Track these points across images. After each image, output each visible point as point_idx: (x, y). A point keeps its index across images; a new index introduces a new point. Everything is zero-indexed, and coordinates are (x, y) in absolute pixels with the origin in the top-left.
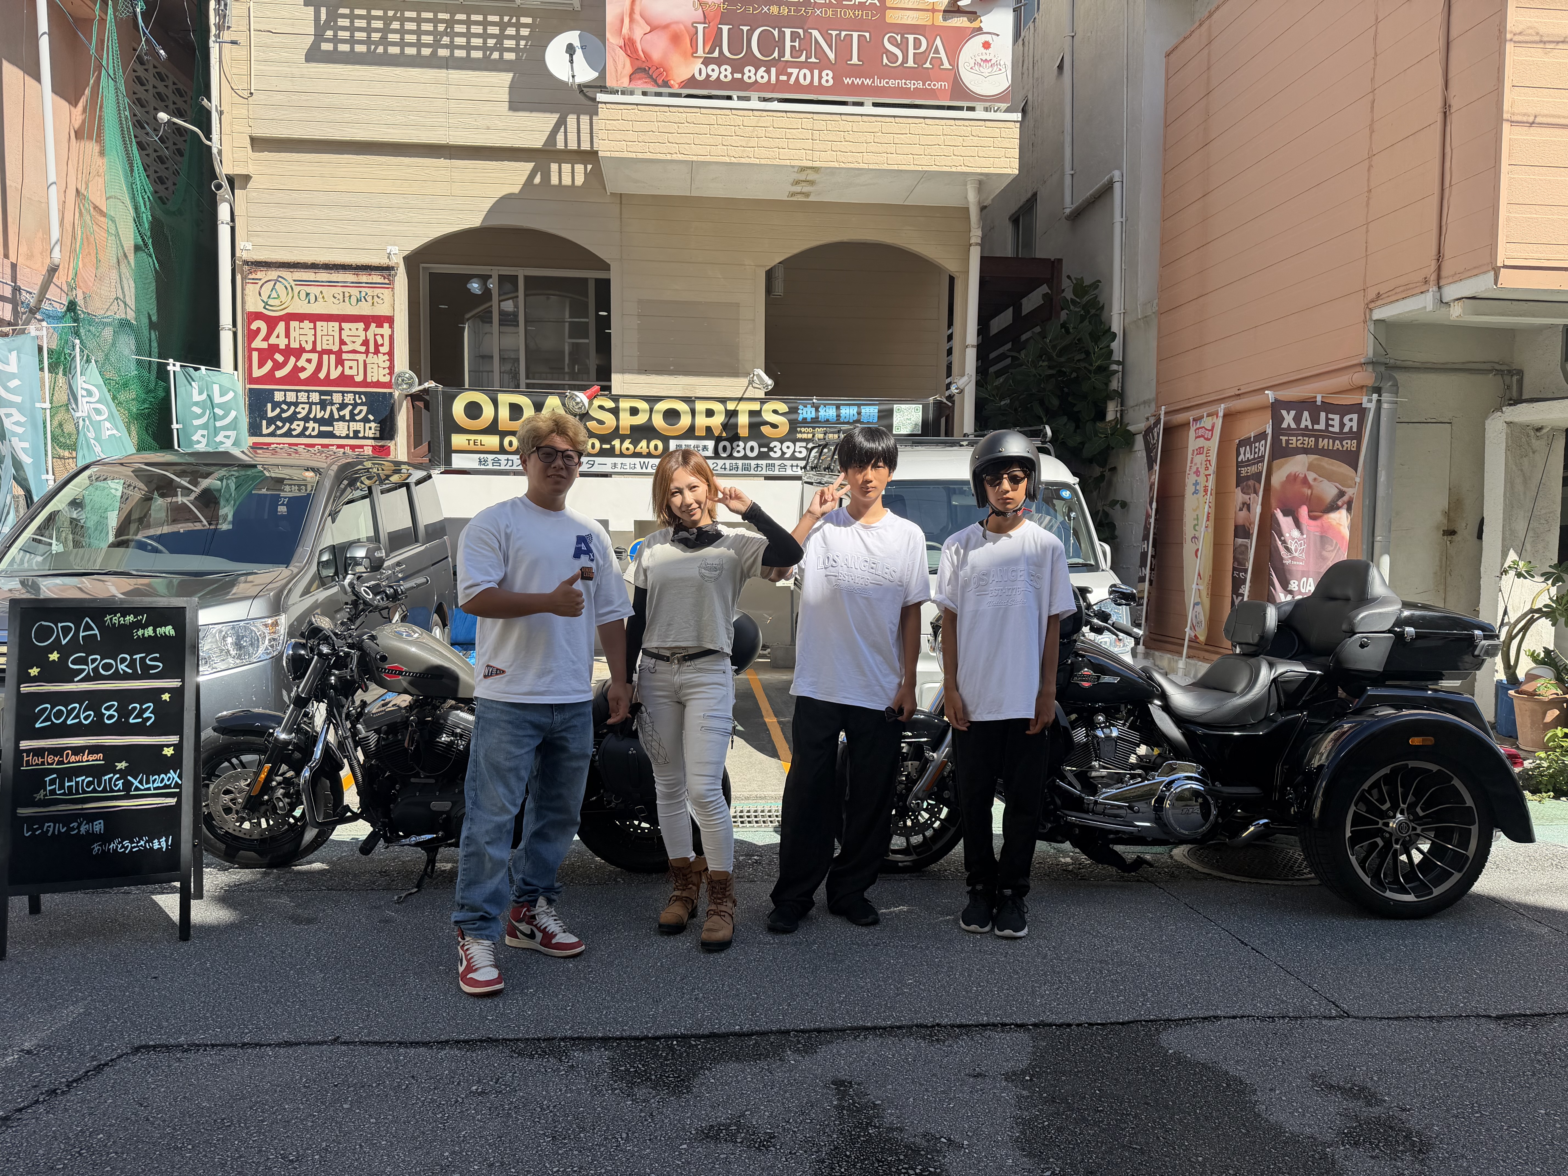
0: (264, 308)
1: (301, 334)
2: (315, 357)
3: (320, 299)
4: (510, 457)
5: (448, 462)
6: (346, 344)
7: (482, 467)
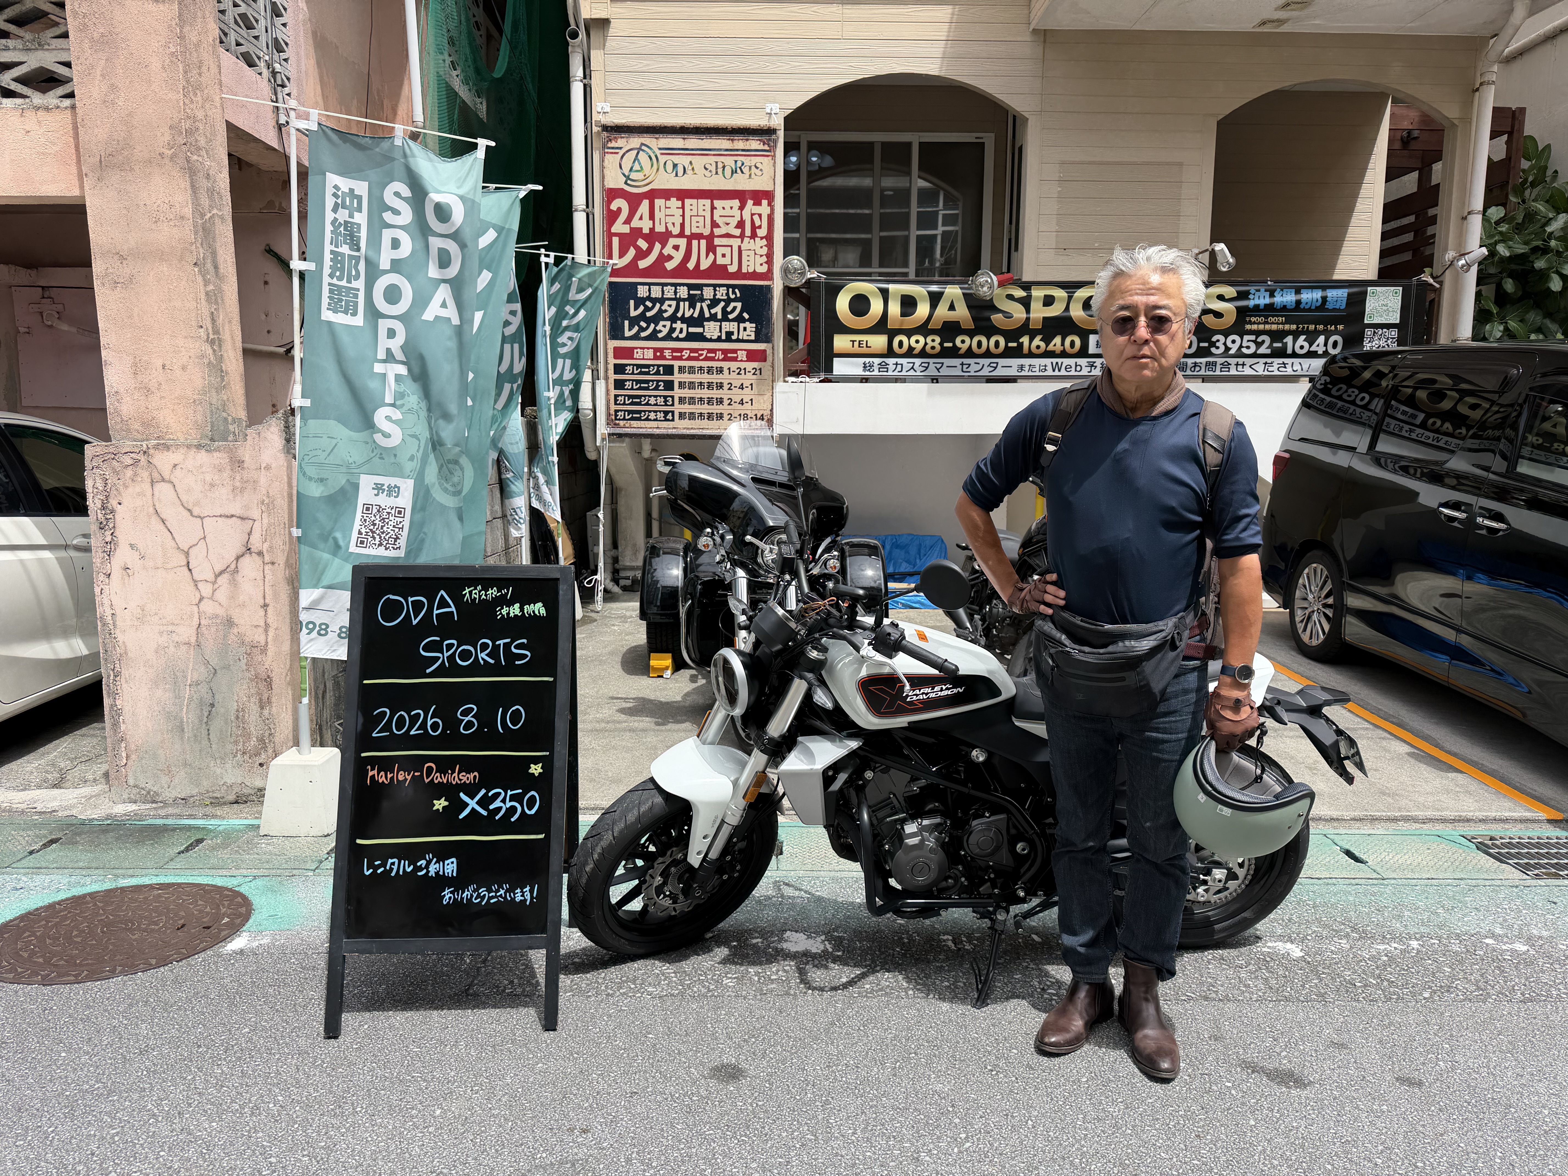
0: (626, 183)
1: (667, 214)
2: (682, 242)
3: (689, 172)
4: (900, 361)
5: (829, 369)
6: (718, 226)
7: (868, 373)
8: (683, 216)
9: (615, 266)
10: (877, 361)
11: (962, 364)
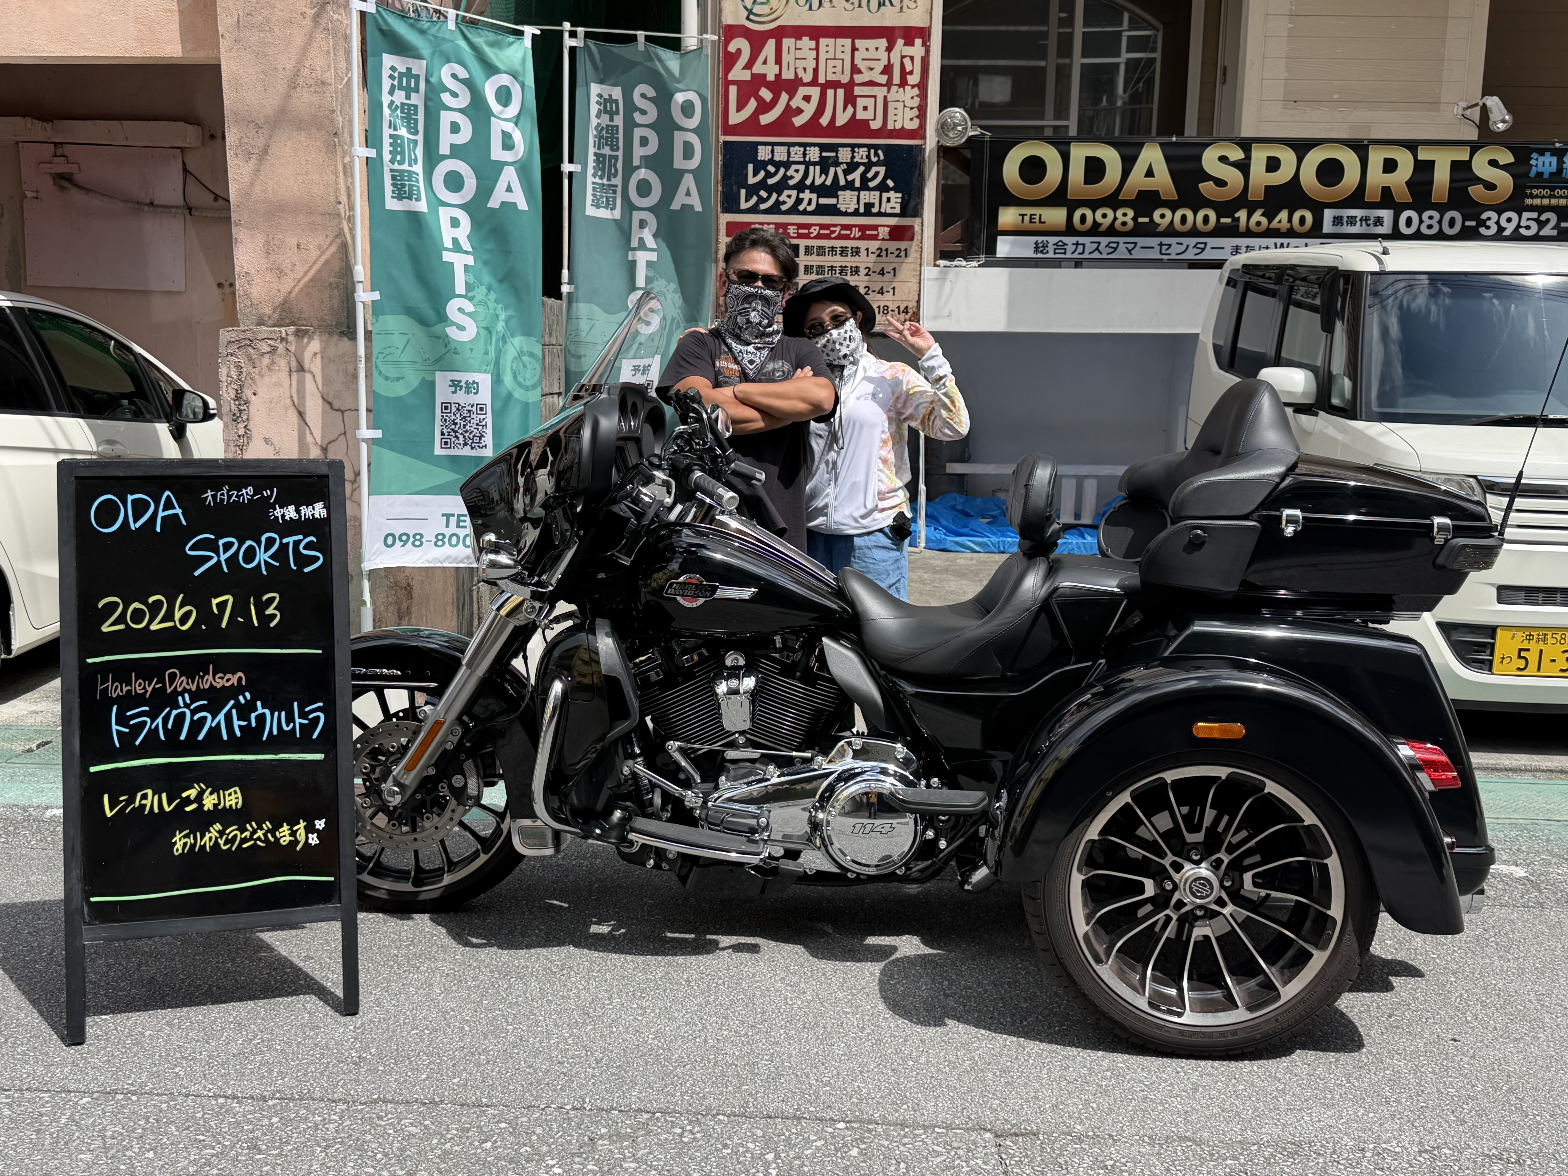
0: (748, 18)
1: (798, 57)
2: (815, 92)
3: (826, 4)
4: (1081, 240)
5: (991, 249)
6: (860, 72)
7: (1040, 255)
8: (817, 59)
9: (732, 121)
10: (1053, 240)
11: (1161, 245)
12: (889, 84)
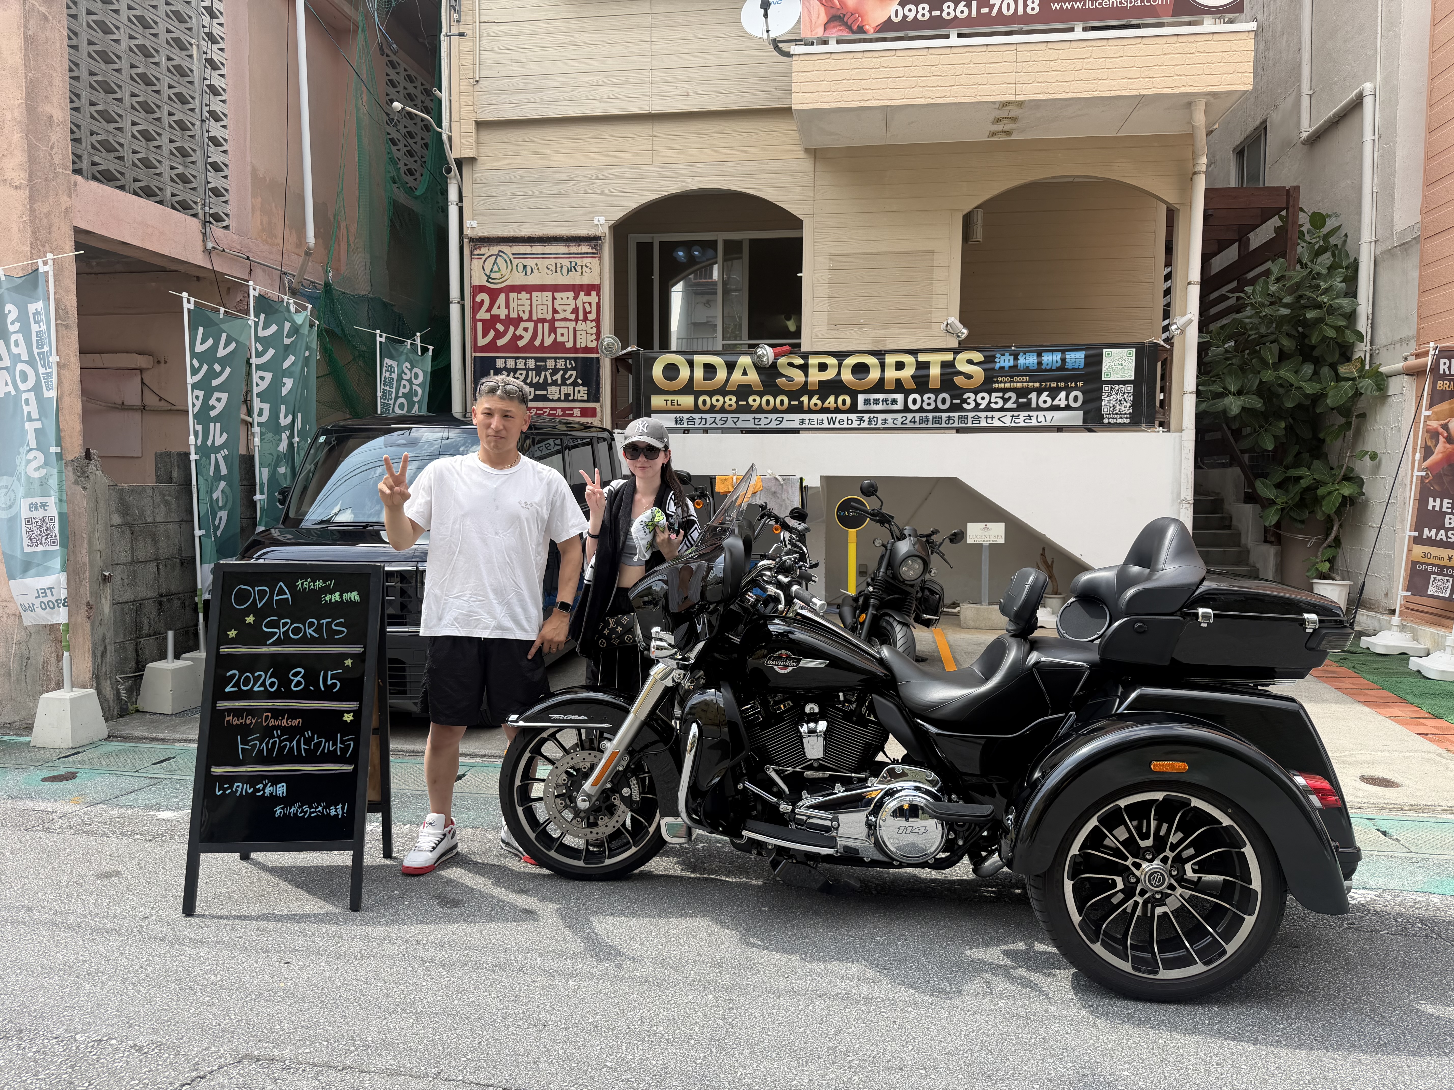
0: (487, 281)
1: (519, 304)
2: (531, 326)
3: (535, 271)
4: (704, 416)
6: (558, 312)
7: (679, 426)
8: (531, 305)
9: (479, 345)
11: (754, 419)
12: (577, 320)
